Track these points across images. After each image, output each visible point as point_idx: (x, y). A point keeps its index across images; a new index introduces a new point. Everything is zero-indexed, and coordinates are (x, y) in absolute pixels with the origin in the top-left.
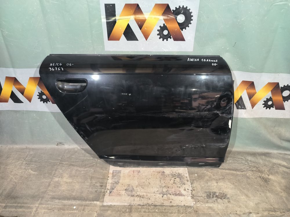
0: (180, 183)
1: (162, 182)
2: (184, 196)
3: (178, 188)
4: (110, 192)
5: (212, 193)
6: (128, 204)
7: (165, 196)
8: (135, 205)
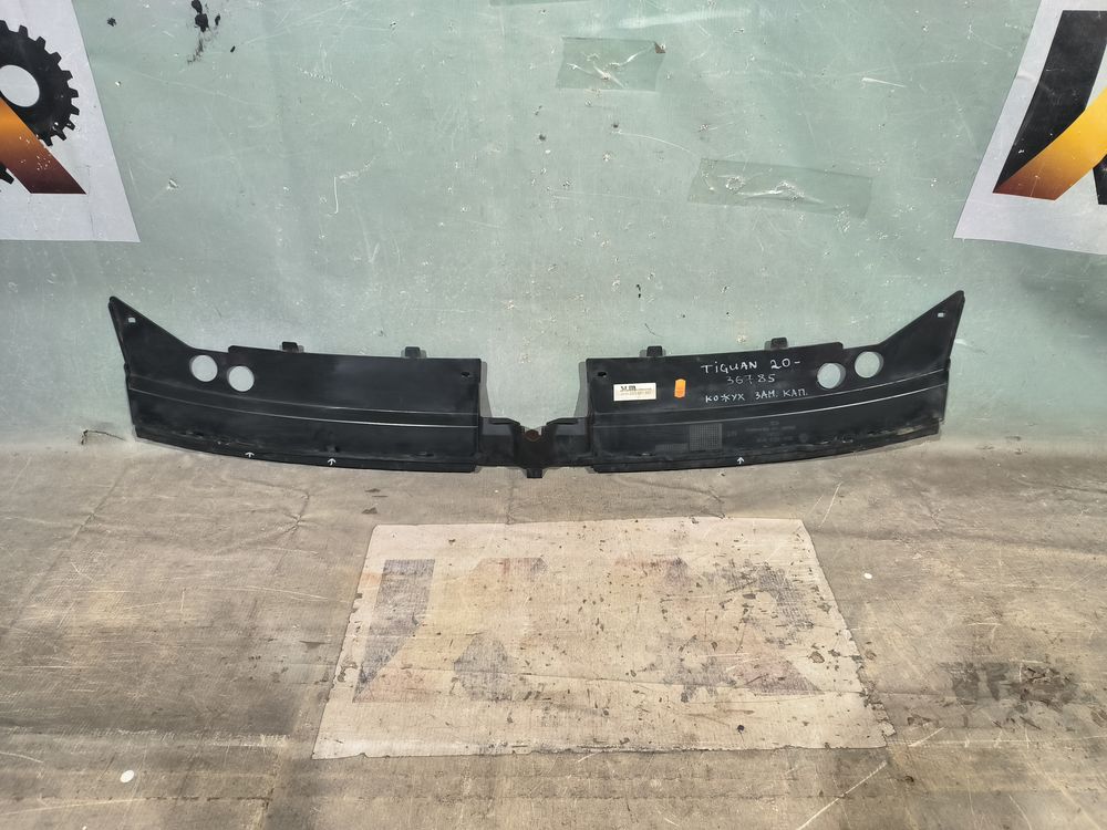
0: (783, 618)
1: (677, 614)
2: (816, 689)
3: (774, 645)
4: (364, 680)
5: (984, 669)
6: (474, 749)
7: (702, 692)
8: (520, 751)
